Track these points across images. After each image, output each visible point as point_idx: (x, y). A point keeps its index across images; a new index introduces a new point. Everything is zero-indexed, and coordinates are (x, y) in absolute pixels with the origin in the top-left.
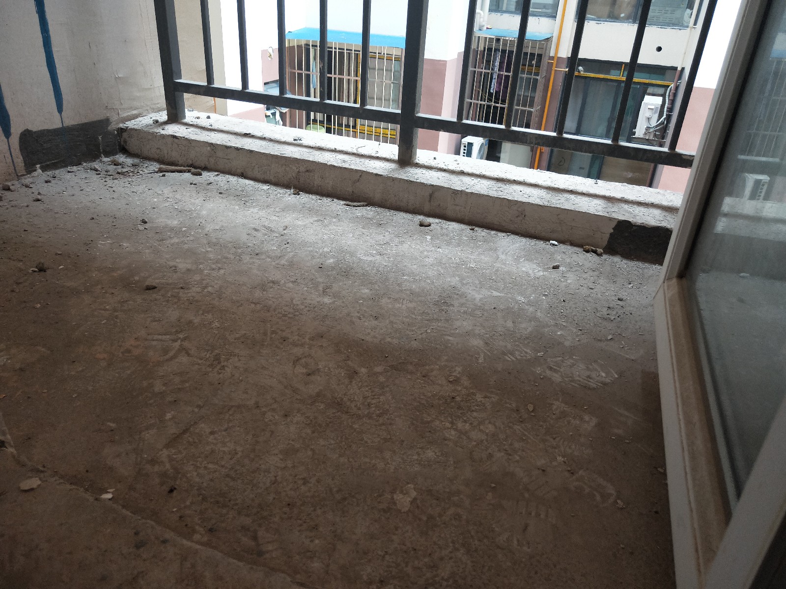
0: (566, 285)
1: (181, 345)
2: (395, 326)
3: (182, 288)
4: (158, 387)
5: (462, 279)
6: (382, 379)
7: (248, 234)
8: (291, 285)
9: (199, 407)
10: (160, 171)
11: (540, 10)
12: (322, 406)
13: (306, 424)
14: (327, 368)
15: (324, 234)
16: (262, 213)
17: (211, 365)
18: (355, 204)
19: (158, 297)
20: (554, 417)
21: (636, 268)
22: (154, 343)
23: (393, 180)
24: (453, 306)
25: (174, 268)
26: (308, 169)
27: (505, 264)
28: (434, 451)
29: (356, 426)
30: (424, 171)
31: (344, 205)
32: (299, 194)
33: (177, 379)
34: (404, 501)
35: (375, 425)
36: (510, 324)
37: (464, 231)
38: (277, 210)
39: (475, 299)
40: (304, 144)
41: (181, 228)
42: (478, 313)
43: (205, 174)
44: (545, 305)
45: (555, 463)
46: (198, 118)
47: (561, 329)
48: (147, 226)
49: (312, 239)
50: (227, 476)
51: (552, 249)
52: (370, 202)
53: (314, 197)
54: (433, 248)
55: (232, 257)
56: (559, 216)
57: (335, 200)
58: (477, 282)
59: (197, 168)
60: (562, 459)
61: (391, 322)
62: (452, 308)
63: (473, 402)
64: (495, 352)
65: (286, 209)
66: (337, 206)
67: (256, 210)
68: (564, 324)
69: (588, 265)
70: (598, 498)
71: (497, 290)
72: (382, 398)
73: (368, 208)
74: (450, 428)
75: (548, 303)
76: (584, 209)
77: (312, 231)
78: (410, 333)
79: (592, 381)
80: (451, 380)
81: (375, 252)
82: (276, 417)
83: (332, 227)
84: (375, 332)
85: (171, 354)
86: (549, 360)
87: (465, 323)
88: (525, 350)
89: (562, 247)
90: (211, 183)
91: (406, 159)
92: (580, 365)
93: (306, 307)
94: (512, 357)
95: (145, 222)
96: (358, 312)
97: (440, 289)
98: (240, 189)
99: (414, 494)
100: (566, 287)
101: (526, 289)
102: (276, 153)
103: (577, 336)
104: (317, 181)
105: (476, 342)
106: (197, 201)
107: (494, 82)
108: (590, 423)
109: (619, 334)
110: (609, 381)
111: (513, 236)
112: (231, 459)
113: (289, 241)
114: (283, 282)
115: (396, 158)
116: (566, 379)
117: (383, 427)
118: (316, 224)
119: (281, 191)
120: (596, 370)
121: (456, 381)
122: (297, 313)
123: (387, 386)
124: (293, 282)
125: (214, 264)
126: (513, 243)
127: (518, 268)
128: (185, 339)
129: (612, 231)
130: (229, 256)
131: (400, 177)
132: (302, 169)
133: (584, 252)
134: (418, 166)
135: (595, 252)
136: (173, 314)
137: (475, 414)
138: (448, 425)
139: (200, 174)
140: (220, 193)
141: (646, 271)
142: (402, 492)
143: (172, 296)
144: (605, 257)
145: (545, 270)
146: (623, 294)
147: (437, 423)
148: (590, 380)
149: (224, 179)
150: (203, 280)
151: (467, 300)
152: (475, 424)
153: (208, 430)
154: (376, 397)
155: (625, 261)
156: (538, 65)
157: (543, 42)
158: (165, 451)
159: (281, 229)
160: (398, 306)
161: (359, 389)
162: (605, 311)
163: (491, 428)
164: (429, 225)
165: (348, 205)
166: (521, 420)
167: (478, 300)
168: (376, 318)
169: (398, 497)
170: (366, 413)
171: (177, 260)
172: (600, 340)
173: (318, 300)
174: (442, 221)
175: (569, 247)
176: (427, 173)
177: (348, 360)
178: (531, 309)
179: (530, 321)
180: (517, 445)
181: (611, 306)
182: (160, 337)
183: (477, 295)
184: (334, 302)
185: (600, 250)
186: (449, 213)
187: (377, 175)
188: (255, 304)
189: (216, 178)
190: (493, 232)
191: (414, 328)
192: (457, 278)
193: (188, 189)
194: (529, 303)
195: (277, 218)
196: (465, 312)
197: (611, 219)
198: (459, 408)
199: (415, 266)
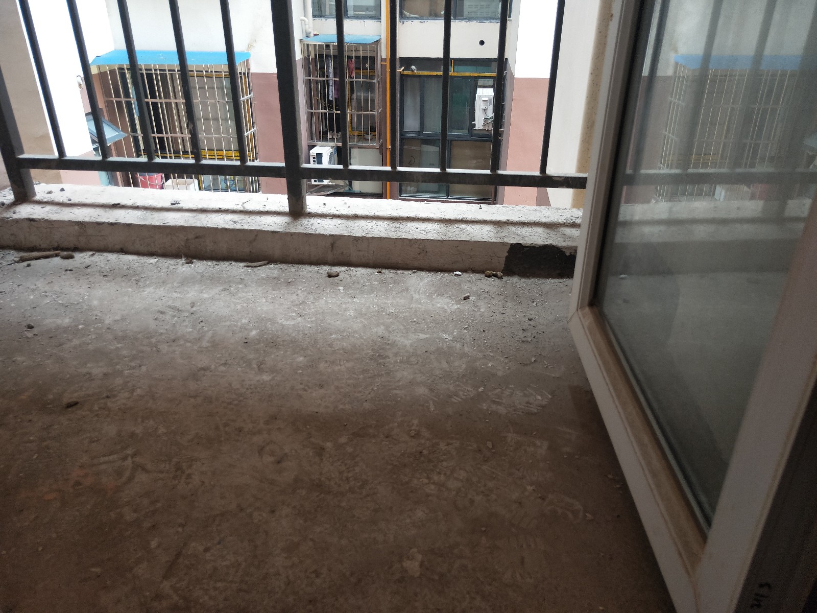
0: (480, 314)
1: (133, 463)
2: (342, 390)
3: (108, 397)
4: (129, 516)
5: (387, 327)
6: (350, 449)
7: (156, 319)
8: (223, 368)
9: (180, 525)
10: (22, 260)
11: (364, 13)
12: (304, 493)
13: (295, 514)
14: (293, 451)
15: (236, 304)
16: (161, 292)
17: (175, 478)
18: (256, 264)
19: (84, 413)
20: (512, 449)
21: (534, 285)
22: (103, 467)
23: (292, 235)
24: (387, 357)
25: (88, 376)
26: (198, 235)
27: (420, 303)
28: (422, 511)
29: (343, 504)
30: (319, 220)
31: (244, 267)
32: (192, 263)
33: (146, 501)
34: (413, 566)
35: (361, 498)
36: (445, 365)
37: (372, 276)
38: (175, 285)
39: (405, 346)
40: (184, 208)
41: (77, 326)
42: (413, 359)
43: (78, 256)
44: (469, 339)
45: (527, 493)
46: (50, 192)
47: (490, 360)
48: (35, 331)
49: (225, 312)
50: (240, 590)
51: (457, 279)
52: (270, 260)
53: (210, 263)
54: (349, 300)
55: (149, 349)
56: (458, 248)
57: (233, 263)
58: (402, 327)
59: (66, 250)
60: (532, 488)
61: (337, 388)
62: (388, 360)
63: (440, 453)
64: (441, 397)
65: (186, 281)
66: (238, 269)
67: (151, 289)
68: (491, 355)
69: (494, 290)
70: (570, 515)
71: (422, 331)
72: (357, 469)
73: (271, 266)
74: (429, 484)
75: (470, 335)
76: (478, 238)
77: (222, 304)
78: (359, 395)
79: (532, 406)
80: (413, 434)
81: (294, 314)
82: (264, 515)
83: (241, 295)
84: (325, 402)
85: (127, 474)
86: (490, 394)
87: (405, 373)
88: (467, 388)
89: (466, 276)
90: (89, 266)
91: (297, 211)
92: (518, 393)
93: (247, 389)
94: (457, 398)
95: (30, 327)
96: (301, 384)
97: (371, 342)
98: (125, 267)
99: (419, 557)
100: (482, 316)
101: (447, 325)
102: (158, 223)
103: (506, 364)
104: (209, 246)
105: (422, 391)
106: (82, 291)
107: (332, 89)
108: (542, 448)
109: (540, 355)
110: (546, 403)
111: (419, 273)
112: (237, 572)
113: (202, 319)
114: (213, 367)
115: (287, 209)
116: (510, 409)
117: (369, 499)
118: (223, 293)
119: (171, 262)
120: (532, 394)
121: (417, 435)
122: (241, 398)
123: (357, 455)
124: (225, 364)
125: (131, 361)
126: (421, 280)
127: (433, 305)
128: (134, 455)
129: (507, 254)
130: (144, 348)
131: (298, 231)
132: (191, 236)
133: (486, 278)
134: (311, 215)
135: (496, 276)
136: (110, 429)
137: (445, 464)
138: (426, 481)
139: (72, 257)
140: (104, 276)
141: (543, 286)
142: (408, 558)
143: (100, 408)
144: (505, 278)
145: (458, 303)
146: (531, 313)
147: (415, 481)
148: (530, 406)
149: (102, 258)
150: (128, 382)
151: (399, 349)
152: (448, 473)
153: (201, 548)
154: (351, 469)
155: (523, 280)
156: (372, 68)
157: (373, 45)
158: (165, 583)
159: (189, 307)
160: (337, 368)
161: (332, 465)
162: (521, 335)
163: (462, 474)
164: (338, 275)
165: (248, 266)
166: (486, 459)
167: (408, 345)
168: (321, 386)
169: (407, 564)
170: (347, 488)
171: (89, 365)
172: (526, 364)
173: (258, 378)
174: (349, 268)
175: (472, 275)
176: (323, 222)
177: (311, 437)
178: (458, 345)
179: (461, 358)
180: (491, 484)
181: (524, 328)
182: (106, 459)
183: (407, 341)
184: (273, 379)
185: (500, 274)
186: (354, 259)
187: (273, 232)
188: (195, 397)
189: (93, 258)
190: (400, 272)
191: (360, 389)
192: (382, 327)
193: (64, 277)
194: (455, 340)
195: (179, 295)
196: (401, 362)
197: (504, 244)
198: (430, 461)
199: (338, 322)
